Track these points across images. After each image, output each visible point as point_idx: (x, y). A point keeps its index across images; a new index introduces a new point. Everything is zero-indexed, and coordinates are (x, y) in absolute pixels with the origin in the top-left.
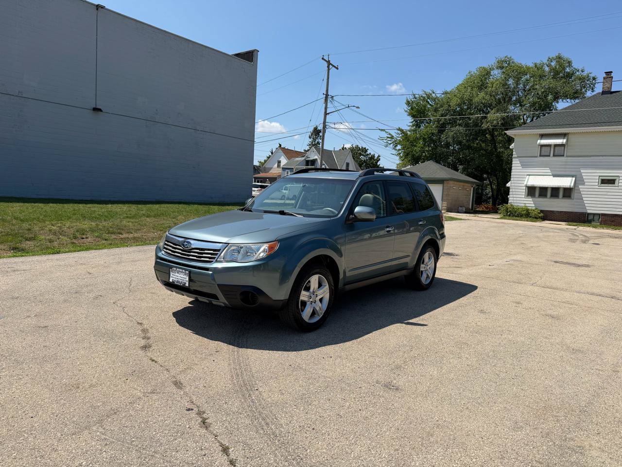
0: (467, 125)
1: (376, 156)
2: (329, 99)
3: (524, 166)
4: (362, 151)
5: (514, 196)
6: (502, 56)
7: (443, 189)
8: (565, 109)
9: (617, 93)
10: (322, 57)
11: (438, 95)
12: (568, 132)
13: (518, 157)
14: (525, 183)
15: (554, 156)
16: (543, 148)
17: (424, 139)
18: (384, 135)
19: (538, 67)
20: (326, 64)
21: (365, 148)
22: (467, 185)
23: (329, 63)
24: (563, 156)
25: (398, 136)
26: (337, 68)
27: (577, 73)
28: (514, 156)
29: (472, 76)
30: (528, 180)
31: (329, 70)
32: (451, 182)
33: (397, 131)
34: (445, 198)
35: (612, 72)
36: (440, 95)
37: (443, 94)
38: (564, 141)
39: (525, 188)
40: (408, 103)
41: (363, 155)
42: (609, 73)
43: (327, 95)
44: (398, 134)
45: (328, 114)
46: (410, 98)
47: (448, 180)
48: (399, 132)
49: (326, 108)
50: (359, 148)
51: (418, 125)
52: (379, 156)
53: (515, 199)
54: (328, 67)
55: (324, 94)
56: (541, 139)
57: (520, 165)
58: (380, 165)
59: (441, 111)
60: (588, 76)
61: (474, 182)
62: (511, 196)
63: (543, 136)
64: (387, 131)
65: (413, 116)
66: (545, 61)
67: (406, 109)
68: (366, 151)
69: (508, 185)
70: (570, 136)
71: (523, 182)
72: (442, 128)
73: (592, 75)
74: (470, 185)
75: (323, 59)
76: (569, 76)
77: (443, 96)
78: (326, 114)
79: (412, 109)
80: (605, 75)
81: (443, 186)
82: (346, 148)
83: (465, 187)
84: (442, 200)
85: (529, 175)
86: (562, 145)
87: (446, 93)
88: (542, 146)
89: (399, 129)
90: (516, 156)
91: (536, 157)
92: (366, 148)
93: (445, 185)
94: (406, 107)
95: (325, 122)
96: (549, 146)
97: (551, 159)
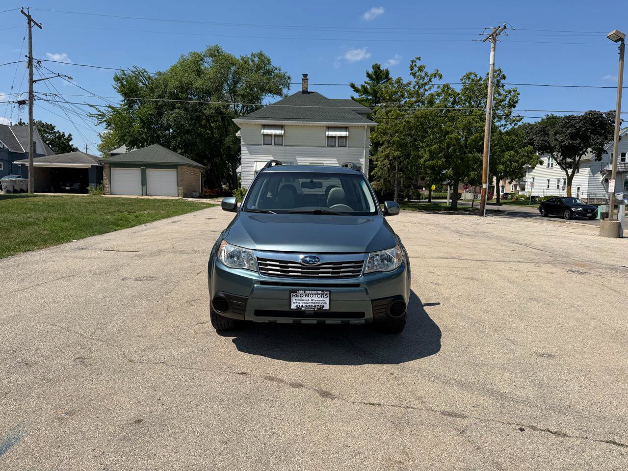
0: (186, 110)
1: (67, 135)
2: (35, 64)
3: (252, 153)
4: (48, 128)
5: (245, 180)
6: (213, 45)
7: (177, 173)
8: (275, 104)
9: (313, 94)
10: (21, 9)
11: (151, 75)
12: (285, 124)
13: (246, 144)
14: (254, 169)
15: (275, 145)
16: (266, 137)
17: (142, 120)
18: (93, 111)
19: (245, 61)
20: (26, 20)
21: (51, 125)
22: (196, 170)
23: (29, 17)
24: (282, 145)
25: (109, 113)
26: (41, 27)
27: (276, 71)
28: (242, 143)
29: (185, 60)
30: (256, 166)
31: (30, 27)
32: (185, 167)
33: (107, 109)
34: (179, 184)
35: (307, 75)
36: (153, 75)
37: (156, 74)
38: (283, 132)
39: (254, 173)
40: (117, 79)
41: (49, 133)
42: (305, 75)
43: (31, 59)
44: (109, 112)
45: (35, 81)
46: (119, 74)
47: (181, 165)
48: (110, 110)
49: (31, 74)
50: (43, 124)
51: (130, 104)
52: (70, 135)
53: (246, 183)
54: (29, 23)
55: (26, 56)
56: (264, 129)
57: (248, 152)
58: (72, 145)
59: (157, 92)
60: (284, 75)
61: (202, 167)
62: (243, 180)
63: (265, 126)
64: (97, 107)
65: (125, 94)
66: (249, 56)
67: (115, 86)
68: (53, 128)
69: (238, 170)
70: (286, 128)
71: (252, 168)
72: (160, 110)
73: (287, 75)
74: (198, 170)
75: (22, 11)
76: (269, 72)
77: (156, 76)
78: (32, 82)
79: (123, 85)
80: (302, 77)
81: (177, 171)
82: (24, 124)
83: (196, 172)
84: (178, 186)
85: (257, 162)
86: (281, 136)
87: (159, 74)
88: (265, 135)
89: (110, 107)
90: (243, 143)
91: (260, 145)
92: (53, 125)
93: (179, 170)
94: (114, 83)
95: (31, 92)
96: (270, 135)
97: (272, 147)
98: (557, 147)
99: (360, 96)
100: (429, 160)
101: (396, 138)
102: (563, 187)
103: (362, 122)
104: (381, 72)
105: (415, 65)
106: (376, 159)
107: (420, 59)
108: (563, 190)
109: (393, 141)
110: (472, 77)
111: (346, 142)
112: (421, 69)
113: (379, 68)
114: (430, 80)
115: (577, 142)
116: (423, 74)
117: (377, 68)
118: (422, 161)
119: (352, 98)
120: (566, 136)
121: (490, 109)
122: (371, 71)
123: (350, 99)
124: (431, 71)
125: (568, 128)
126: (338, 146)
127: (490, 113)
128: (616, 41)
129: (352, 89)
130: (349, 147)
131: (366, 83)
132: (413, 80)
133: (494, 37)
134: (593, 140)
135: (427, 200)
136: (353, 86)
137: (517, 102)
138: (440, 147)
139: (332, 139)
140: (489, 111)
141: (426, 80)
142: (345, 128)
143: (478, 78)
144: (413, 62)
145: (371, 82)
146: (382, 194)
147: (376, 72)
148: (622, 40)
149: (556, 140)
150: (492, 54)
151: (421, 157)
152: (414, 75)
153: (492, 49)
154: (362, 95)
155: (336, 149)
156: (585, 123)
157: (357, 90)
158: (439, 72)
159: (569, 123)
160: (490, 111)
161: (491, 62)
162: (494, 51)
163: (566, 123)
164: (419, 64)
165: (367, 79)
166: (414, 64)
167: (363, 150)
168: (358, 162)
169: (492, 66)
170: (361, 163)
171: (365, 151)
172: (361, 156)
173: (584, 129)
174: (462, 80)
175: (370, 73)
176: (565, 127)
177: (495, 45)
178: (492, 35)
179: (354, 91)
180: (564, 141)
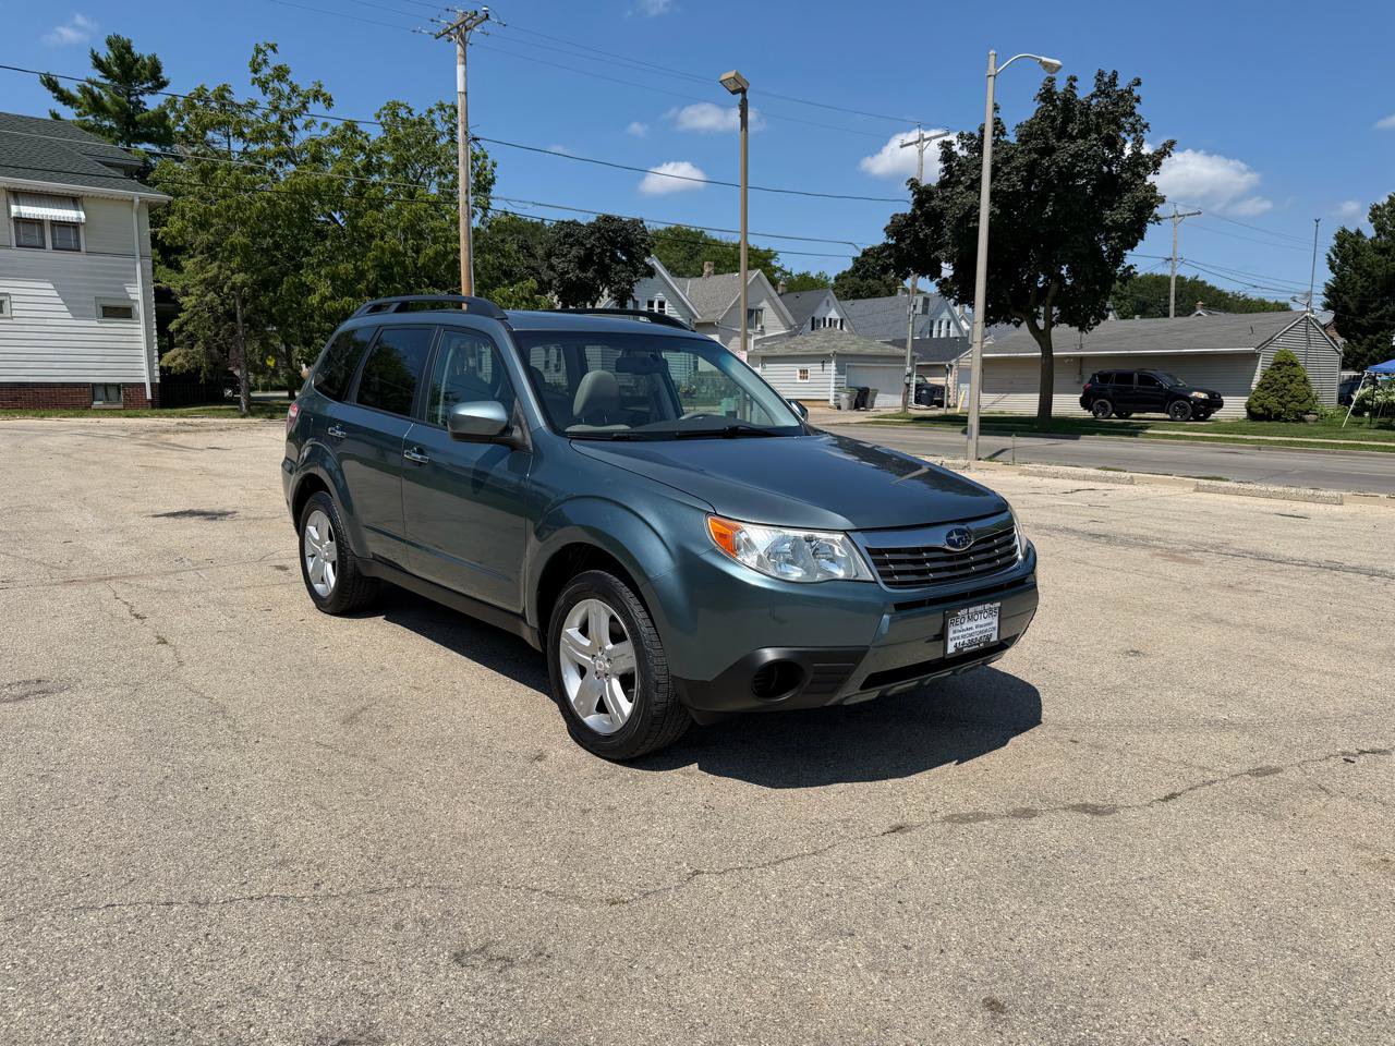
98: (554, 282)
99: (79, 115)
100: (332, 298)
101: (238, 237)
102: (556, 366)
103: (124, 189)
104: (137, 60)
105: (265, 61)
106: (183, 288)
107: (274, 50)
108: (557, 371)
109: (232, 245)
110: (403, 113)
111: (78, 240)
112: (281, 73)
113: (128, 48)
114: (304, 106)
115: (590, 274)
116: (286, 89)
117: (122, 49)
118: (314, 299)
119: (56, 116)
120: (570, 261)
121: (467, 191)
122: (105, 53)
123: (50, 118)
124: (305, 86)
125: (572, 246)
126: (54, 248)
127: (467, 202)
128: (734, 92)
129: (50, 94)
130: (88, 253)
131: (89, 81)
132: (264, 101)
133: (461, 31)
134: (616, 274)
135: (286, 394)
136: (51, 84)
137: (492, 182)
138: (356, 268)
139: (30, 226)
140: (465, 196)
141: (295, 104)
142: (74, 201)
143: (416, 118)
144: (259, 51)
145: (108, 82)
146: (202, 381)
147: (120, 58)
148: (743, 91)
149: (552, 268)
150: (460, 69)
151: (311, 291)
152: (264, 85)
153: (460, 60)
154: (86, 113)
155: (49, 256)
156: (599, 239)
157: (65, 98)
158: (324, 90)
159: (572, 236)
160: (468, 198)
161: (460, 87)
162: (465, 63)
163: (568, 235)
164: (274, 60)
165: (96, 75)
166: (261, 56)
167: (135, 264)
168: (119, 294)
169: (463, 96)
170: (132, 297)
171: (138, 266)
172: (131, 279)
173: (599, 250)
174: (379, 117)
175: (103, 56)
176: (565, 244)
177: (465, 50)
178: (458, 27)
179: (59, 99)
180: (568, 272)
